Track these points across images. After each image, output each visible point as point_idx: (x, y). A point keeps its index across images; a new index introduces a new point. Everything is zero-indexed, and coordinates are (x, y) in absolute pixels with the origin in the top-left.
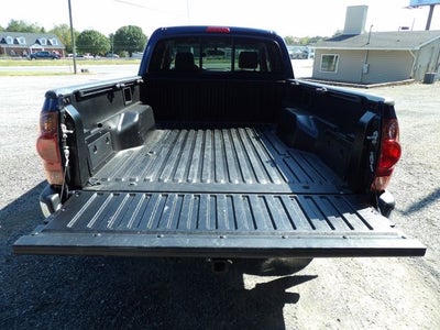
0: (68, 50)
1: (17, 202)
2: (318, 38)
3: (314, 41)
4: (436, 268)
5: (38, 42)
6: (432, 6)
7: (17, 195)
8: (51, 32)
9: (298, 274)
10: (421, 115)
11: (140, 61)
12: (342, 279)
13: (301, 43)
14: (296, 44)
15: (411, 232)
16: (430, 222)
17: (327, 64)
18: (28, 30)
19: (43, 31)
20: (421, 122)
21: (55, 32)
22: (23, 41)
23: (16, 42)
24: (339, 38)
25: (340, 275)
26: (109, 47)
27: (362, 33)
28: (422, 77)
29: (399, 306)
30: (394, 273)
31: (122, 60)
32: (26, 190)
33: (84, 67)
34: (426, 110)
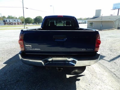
0: (23, 23)
1: (11, 59)
2: (89, 18)
3: (88, 19)
4: (115, 73)
5: (15, 21)
6: (119, 9)
7: (11, 57)
8: (18, 18)
9: (80, 74)
10: (116, 37)
11: (41, 25)
12: (91, 76)
13: (84, 20)
14: (83, 20)
15: (110, 65)
16: (115, 63)
17: (91, 25)
18: (12, 18)
19: (16, 18)
20: (116, 39)
21: (20, 18)
22: (11, 21)
23: (9, 21)
24: (94, 18)
25: (91, 75)
26: (33, 22)
27: (100, 16)
28: (117, 28)
29: (105, 82)
30: (104, 74)
31: (37, 25)
32: (13, 56)
33: (27, 27)
34: (117, 36)
